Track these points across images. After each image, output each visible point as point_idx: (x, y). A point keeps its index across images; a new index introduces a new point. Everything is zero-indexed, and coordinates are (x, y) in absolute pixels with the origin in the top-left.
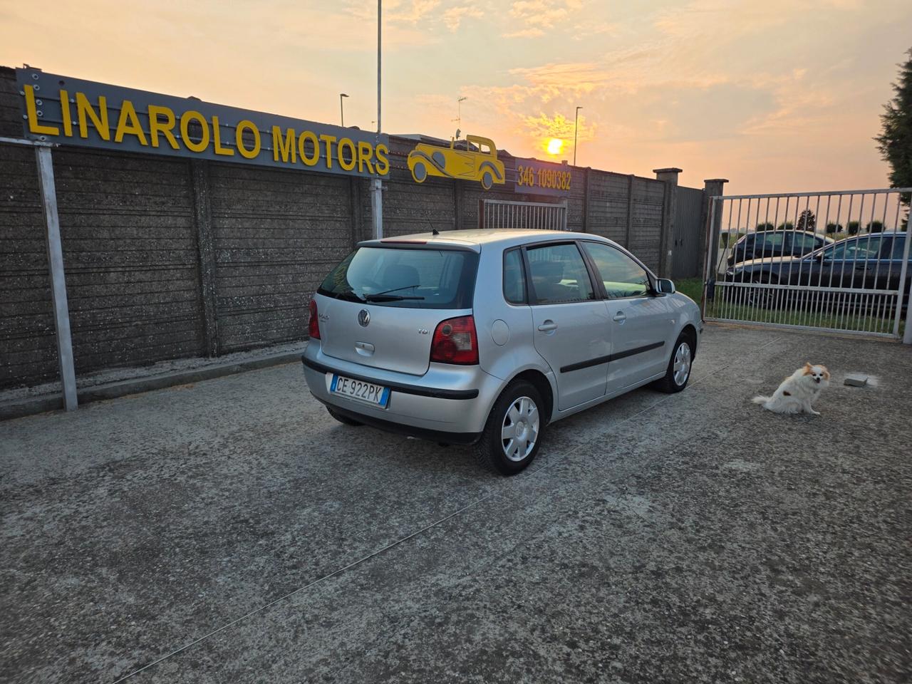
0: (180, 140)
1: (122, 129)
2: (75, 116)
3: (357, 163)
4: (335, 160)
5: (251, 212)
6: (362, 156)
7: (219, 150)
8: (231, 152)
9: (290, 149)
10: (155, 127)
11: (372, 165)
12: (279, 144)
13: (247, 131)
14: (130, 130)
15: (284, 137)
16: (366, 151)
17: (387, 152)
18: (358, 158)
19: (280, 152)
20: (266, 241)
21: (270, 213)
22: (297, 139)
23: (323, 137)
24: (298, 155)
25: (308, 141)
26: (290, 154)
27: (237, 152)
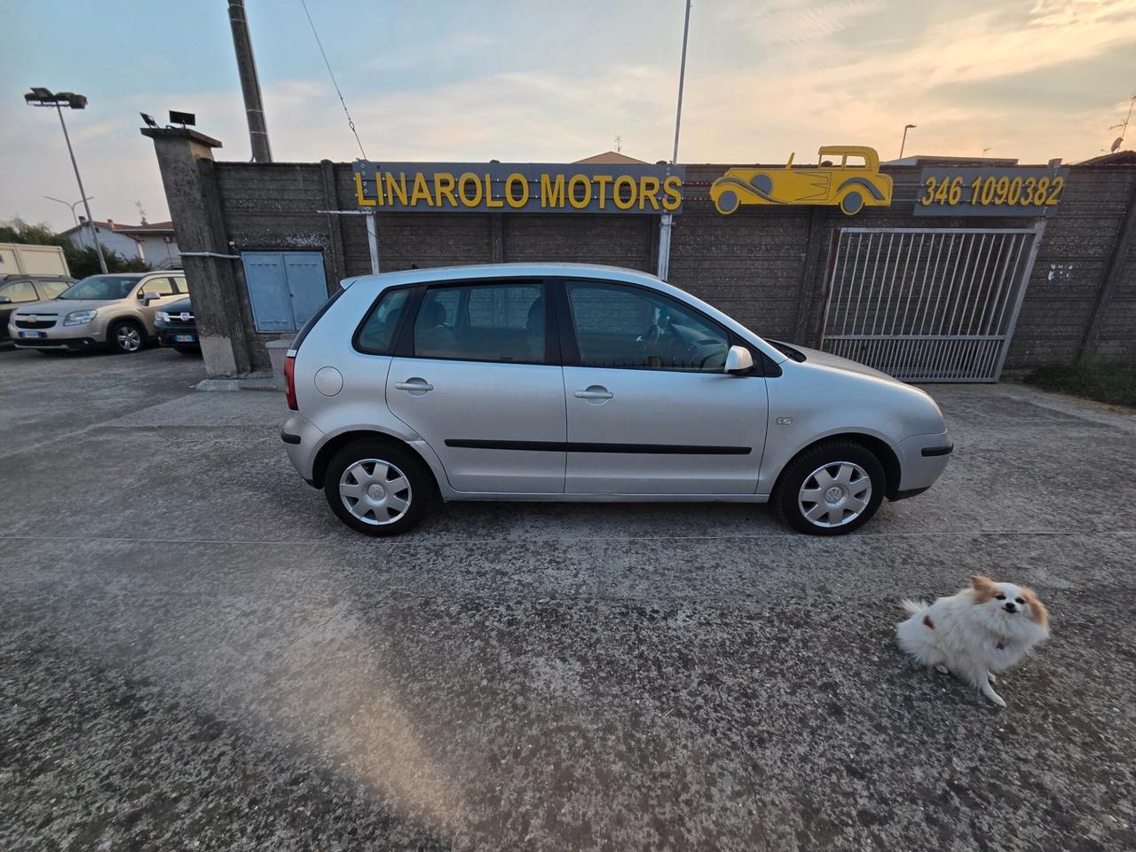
0: (458, 199)
1: (416, 195)
2: (385, 191)
3: (638, 200)
4: (609, 200)
6: (643, 192)
7: (490, 203)
8: (500, 204)
9: (559, 194)
10: (439, 189)
11: (657, 200)
12: (547, 192)
13: (516, 183)
14: (422, 196)
15: (553, 183)
16: (650, 186)
17: (679, 184)
18: (638, 195)
19: (547, 199)
22: (567, 183)
23: (596, 178)
24: (567, 199)
25: (580, 184)
26: (558, 199)
27: (506, 203)
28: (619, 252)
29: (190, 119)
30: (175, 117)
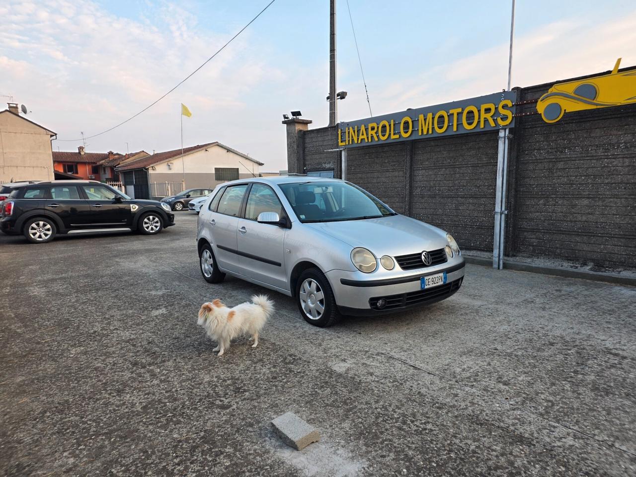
0: (378, 137)
1: (361, 137)
2: (349, 137)
3: (479, 122)
4: (459, 124)
5: (433, 165)
6: (483, 115)
7: (393, 137)
8: (397, 136)
9: (428, 126)
10: (370, 132)
11: (494, 120)
12: (422, 125)
13: (406, 123)
14: (363, 137)
15: (425, 120)
16: (488, 110)
17: (510, 104)
18: (479, 118)
19: (422, 130)
20: (441, 182)
21: (444, 165)
22: (433, 118)
23: (451, 112)
24: (433, 128)
25: (441, 117)
26: (428, 129)
27: (400, 136)
28: (485, 160)
29: (299, 114)
30: (294, 114)
